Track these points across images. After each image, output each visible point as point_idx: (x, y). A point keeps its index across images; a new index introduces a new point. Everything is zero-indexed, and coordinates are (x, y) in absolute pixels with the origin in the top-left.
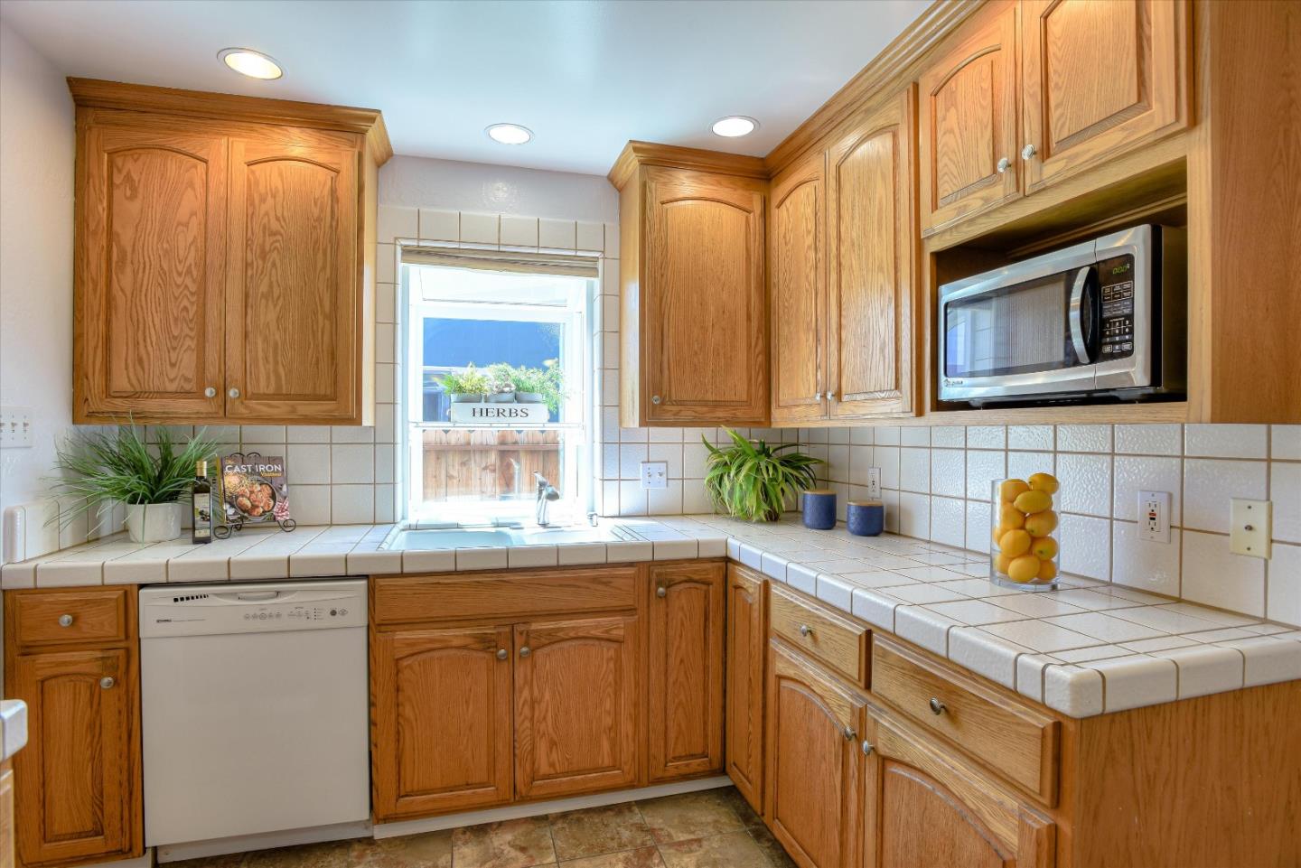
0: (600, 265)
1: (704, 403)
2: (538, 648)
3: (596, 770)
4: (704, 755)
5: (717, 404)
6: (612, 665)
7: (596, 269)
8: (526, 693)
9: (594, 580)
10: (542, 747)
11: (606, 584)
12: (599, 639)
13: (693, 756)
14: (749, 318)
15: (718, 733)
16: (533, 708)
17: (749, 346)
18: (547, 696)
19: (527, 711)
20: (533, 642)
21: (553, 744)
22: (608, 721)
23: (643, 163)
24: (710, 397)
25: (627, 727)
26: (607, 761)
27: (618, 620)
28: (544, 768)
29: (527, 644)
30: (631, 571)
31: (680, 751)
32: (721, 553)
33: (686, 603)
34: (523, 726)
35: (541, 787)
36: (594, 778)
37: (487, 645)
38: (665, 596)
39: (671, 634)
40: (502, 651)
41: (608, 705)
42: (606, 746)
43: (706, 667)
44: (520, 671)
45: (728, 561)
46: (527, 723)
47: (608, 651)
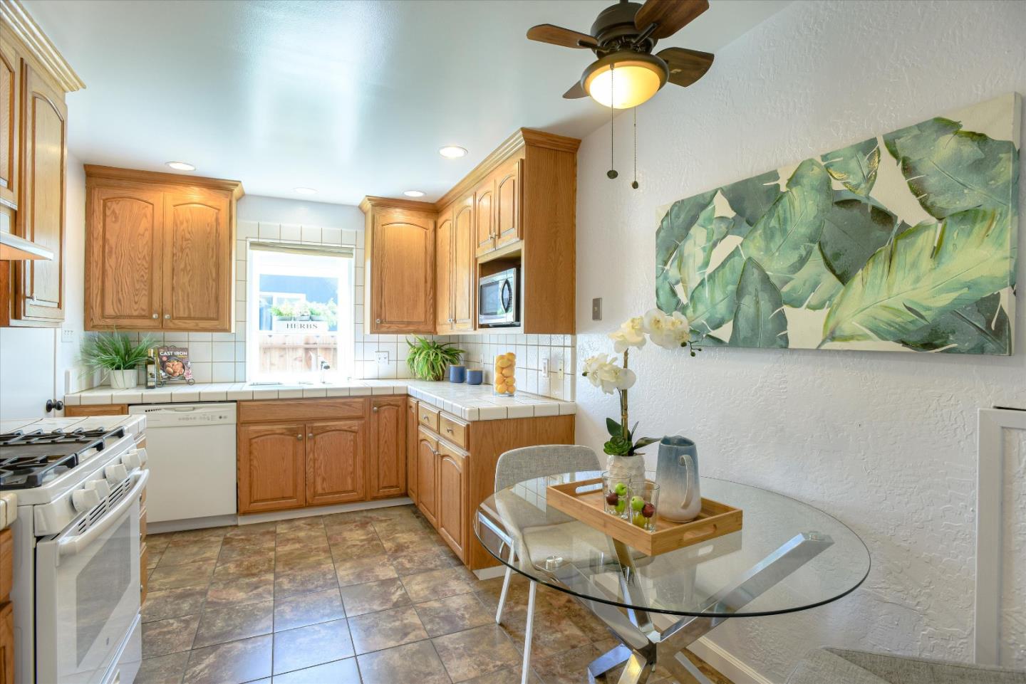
0: (354, 252)
1: (402, 322)
2: (318, 434)
3: (345, 492)
4: (397, 487)
5: (409, 323)
6: (352, 443)
7: (352, 254)
8: (311, 456)
9: (344, 404)
10: (319, 480)
11: (350, 406)
12: (346, 431)
13: (392, 487)
14: (426, 282)
15: (404, 476)
16: (314, 463)
17: (426, 295)
18: (321, 457)
19: (312, 464)
20: (315, 432)
21: (324, 479)
22: (351, 469)
23: (373, 205)
24: (406, 320)
25: (359, 472)
26: (350, 488)
27: (355, 422)
28: (320, 490)
29: (311, 433)
30: (361, 400)
31: (385, 484)
32: (405, 392)
33: (388, 415)
34: (310, 471)
35: (318, 499)
36: (344, 496)
37: (293, 432)
38: (378, 412)
39: (381, 429)
40: (300, 436)
41: (351, 462)
42: (349, 481)
43: (397, 445)
44: (309, 445)
45: (408, 395)
46: (312, 470)
47: (350, 437)
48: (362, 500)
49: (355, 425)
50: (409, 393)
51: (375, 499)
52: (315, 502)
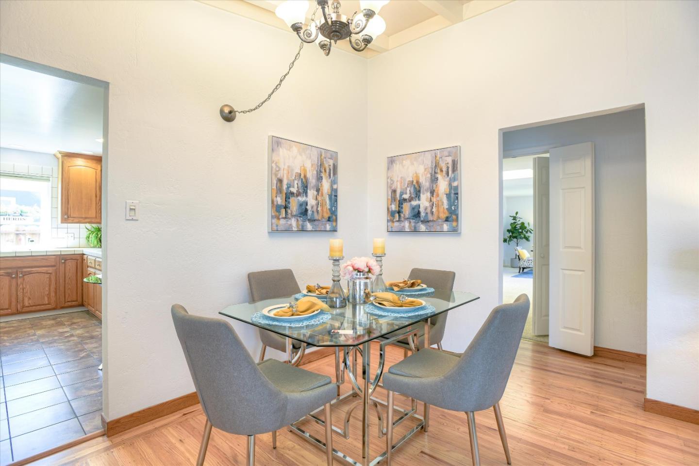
0: (51, 179)
1: (82, 218)
2: (25, 275)
3: (43, 305)
4: (77, 301)
5: (86, 218)
6: (48, 279)
7: (49, 180)
8: (21, 286)
9: (42, 259)
10: (26, 300)
11: (46, 260)
12: (44, 273)
13: (74, 301)
14: (96, 196)
15: (81, 294)
16: (23, 290)
17: (96, 204)
18: (28, 287)
19: (21, 291)
20: (24, 274)
21: (29, 298)
22: (47, 293)
23: (62, 156)
24: (83, 216)
25: (53, 294)
26: (47, 302)
27: (51, 268)
28: (27, 304)
29: (22, 274)
30: (54, 257)
31: (69, 300)
32: (81, 253)
33: (71, 265)
34: (20, 294)
35: (25, 309)
36: (43, 307)
37: (9, 275)
38: (64, 263)
39: (66, 271)
40: (14, 276)
41: (47, 289)
42: (46, 298)
43: (77, 280)
44: (20, 281)
45: (83, 254)
46: (22, 294)
47: (48, 276)
48: (54, 309)
49: (50, 270)
50: (84, 253)
51: (62, 308)
52: (24, 311)
